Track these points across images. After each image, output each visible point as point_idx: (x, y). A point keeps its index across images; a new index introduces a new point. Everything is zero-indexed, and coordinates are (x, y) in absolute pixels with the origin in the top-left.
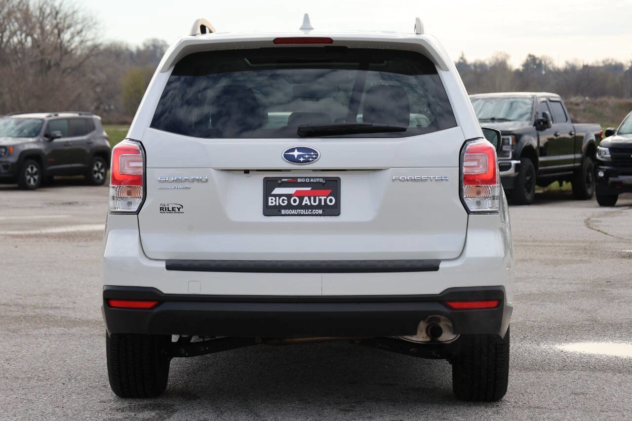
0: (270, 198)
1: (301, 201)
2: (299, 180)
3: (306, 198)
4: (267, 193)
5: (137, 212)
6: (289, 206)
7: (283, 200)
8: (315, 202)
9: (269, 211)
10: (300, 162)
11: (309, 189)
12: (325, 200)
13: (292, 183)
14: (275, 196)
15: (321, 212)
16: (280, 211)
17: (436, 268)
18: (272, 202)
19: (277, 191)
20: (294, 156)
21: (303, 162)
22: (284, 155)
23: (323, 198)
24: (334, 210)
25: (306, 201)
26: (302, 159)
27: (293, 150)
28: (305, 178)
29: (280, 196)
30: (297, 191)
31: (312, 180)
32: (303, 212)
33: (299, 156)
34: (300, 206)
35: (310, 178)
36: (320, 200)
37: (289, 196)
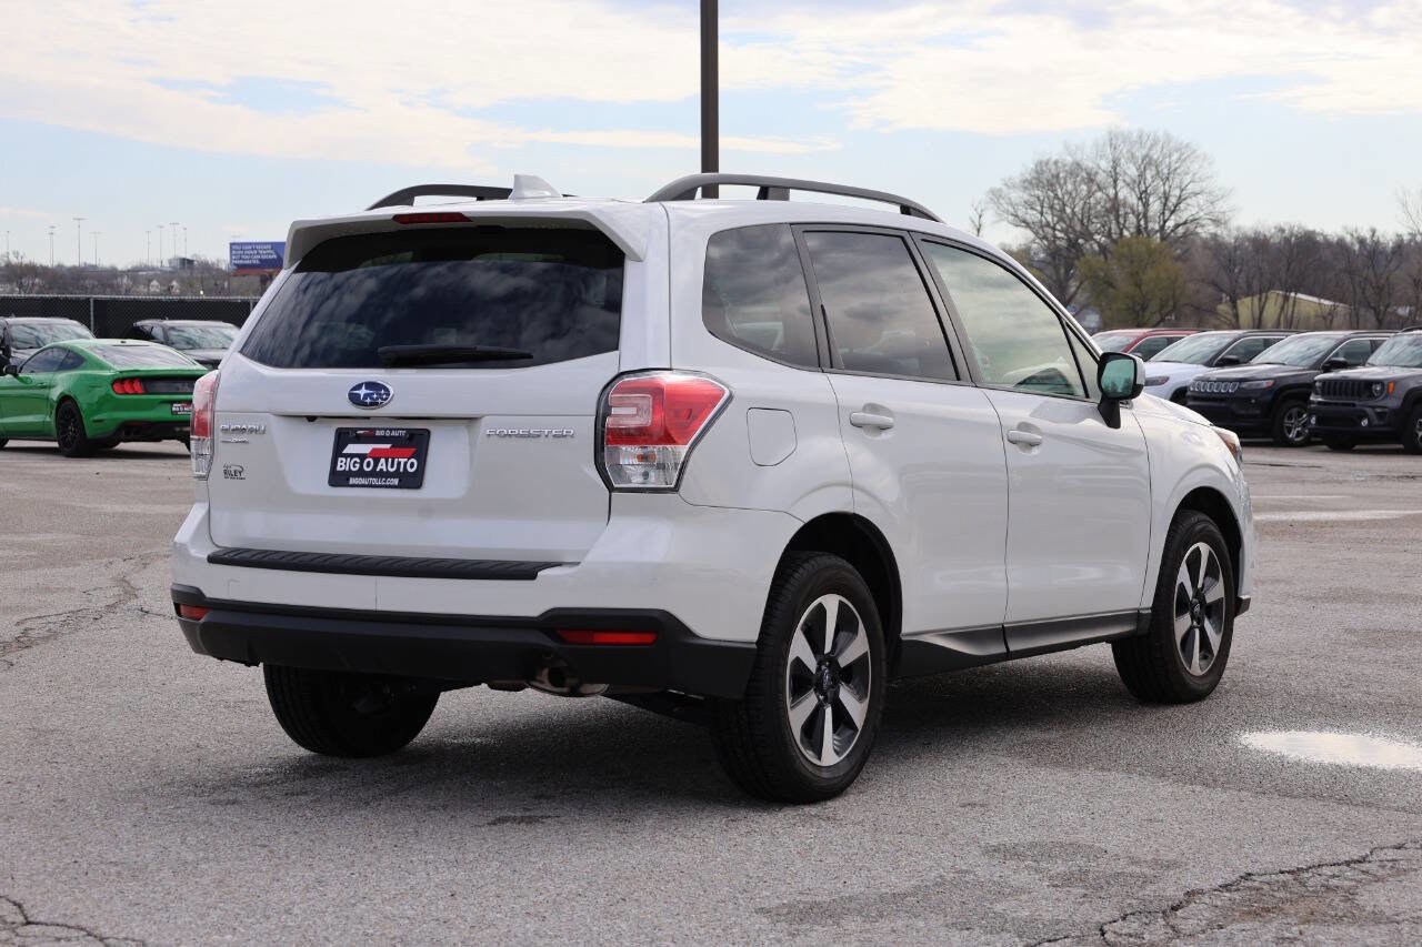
0: (340, 460)
1: (376, 465)
2: (378, 433)
3: (383, 460)
4: (338, 452)
6: (361, 473)
7: (355, 462)
8: (392, 467)
9: (338, 479)
11: (388, 446)
12: (405, 464)
13: (369, 437)
14: (346, 456)
15: (397, 482)
16: (348, 479)
18: (342, 465)
20: (359, 395)
21: (372, 404)
22: (350, 395)
23: (403, 460)
24: (413, 481)
25: (382, 465)
26: (368, 400)
27: (359, 387)
28: (385, 430)
29: (352, 456)
30: (373, 450)
31: (393, 433)
32: (374, 481)
33: (366, 396)
34: (373, 474)
35: (391, 430)
36: (399, 463)
37: (362, 457)
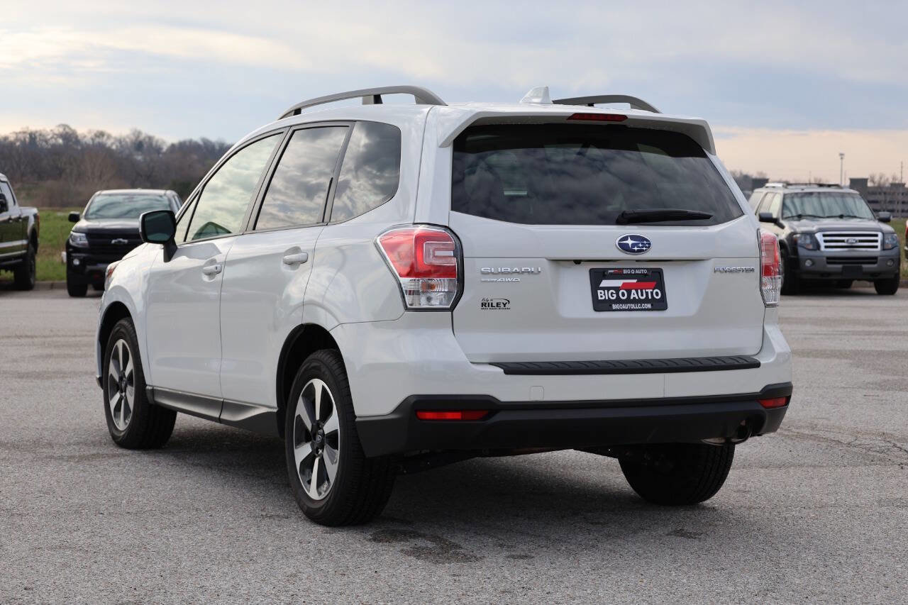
0: (599, 291)
1: (629, 294)
2: (625, 272)
3: (633, 291)
4: (595, 287)
5: (452, 309)
6: (618, 301)
7: (612, 293)
8: (642, 295)
9: (600, 306)
10: (634, 251)
11: (635, 281)
12: (652, 293)
13: (618, 275)
14: (604, 289)
15: (649, 306)
16: (611, 306)
17: (757, 365)
18: (602, 295)
19: (605, 283)
20: (628, 244)
22: (619, 244)
23: (649, 291)
24: (661, 305)
25: (634, 295)
26: (636, 249)
27: (626, 238)
28: (631, 269)
29: (609, 289)
30: (624, 284)
31: (637, 272)
32: (633, 306)
33: (633, 245)
34: (628, 301)
35: (635, 269)
36: (647, 293)
37: (617, 289)
